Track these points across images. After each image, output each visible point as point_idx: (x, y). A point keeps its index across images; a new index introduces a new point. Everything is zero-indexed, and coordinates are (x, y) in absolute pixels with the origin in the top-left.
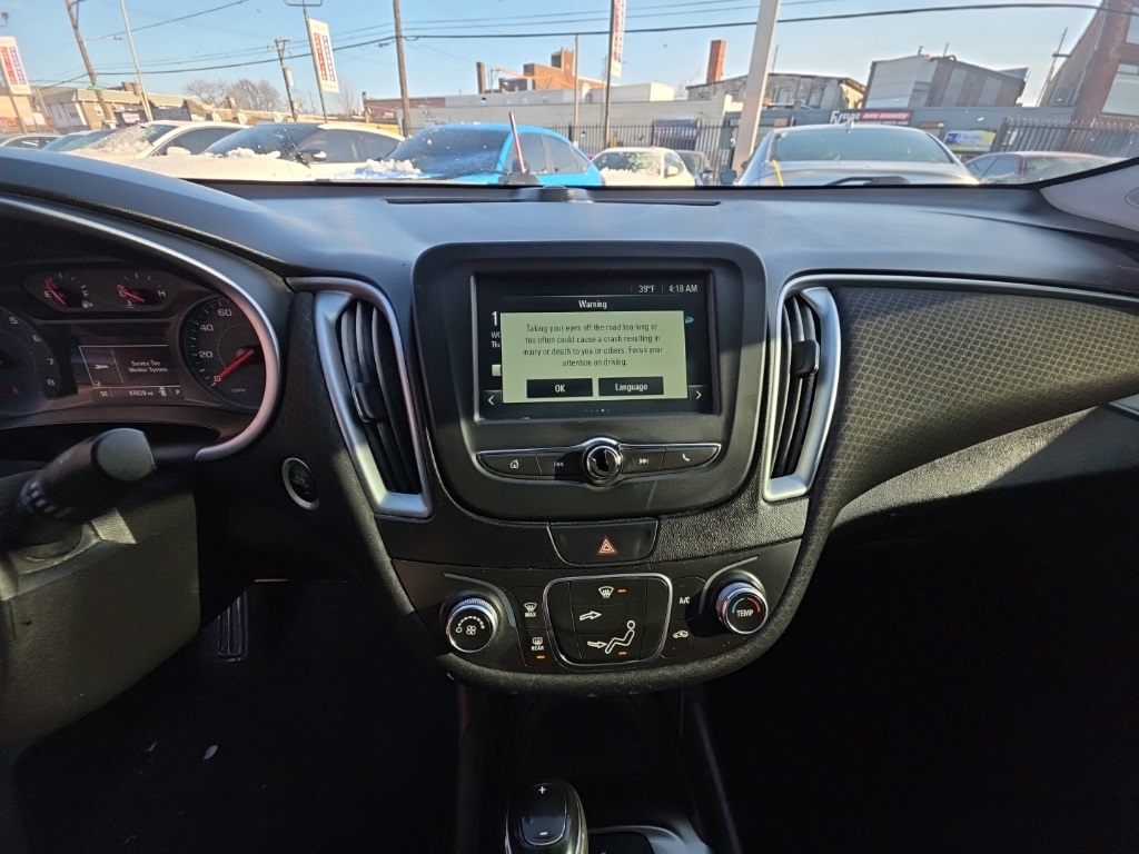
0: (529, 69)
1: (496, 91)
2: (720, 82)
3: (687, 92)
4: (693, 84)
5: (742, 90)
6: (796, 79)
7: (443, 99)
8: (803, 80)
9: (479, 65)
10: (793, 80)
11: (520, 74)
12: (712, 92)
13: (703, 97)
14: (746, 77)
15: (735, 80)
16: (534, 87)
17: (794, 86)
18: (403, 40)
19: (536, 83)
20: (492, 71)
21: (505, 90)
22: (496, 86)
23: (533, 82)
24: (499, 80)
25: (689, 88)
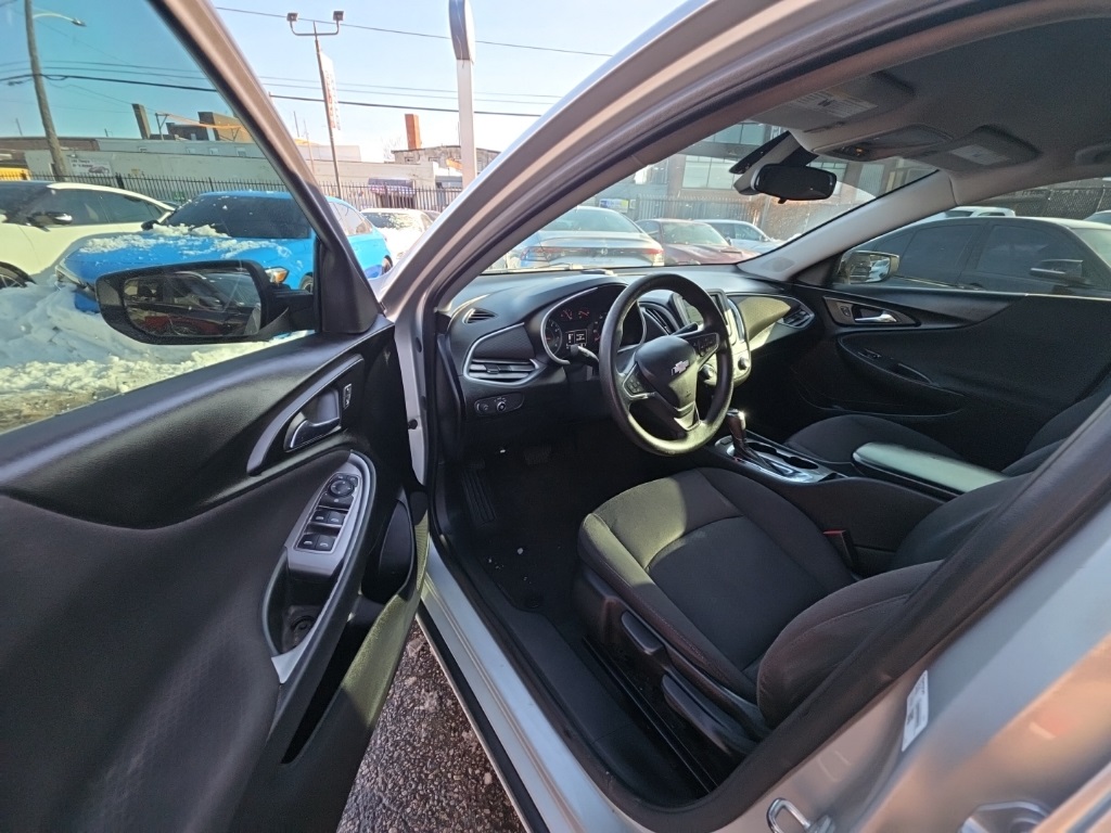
0: (206, 117)
1: (166, 137)
2: (422, 149)
3: (393, 155)
4: (398, 149)
5: (444, 158)
7: (92, 140)
9: (136, 107)
11: (196, 122)
12: (416, 157)
13: (408, 160)
15: (435, 149)
16: (217, 137)
18: (44, 79)
19: (220, 133)
20: (157, 115)
21: (177, 136)
22: (165, 131)
23: (215, 131)
24: (169, 125)
25: (394, 152)
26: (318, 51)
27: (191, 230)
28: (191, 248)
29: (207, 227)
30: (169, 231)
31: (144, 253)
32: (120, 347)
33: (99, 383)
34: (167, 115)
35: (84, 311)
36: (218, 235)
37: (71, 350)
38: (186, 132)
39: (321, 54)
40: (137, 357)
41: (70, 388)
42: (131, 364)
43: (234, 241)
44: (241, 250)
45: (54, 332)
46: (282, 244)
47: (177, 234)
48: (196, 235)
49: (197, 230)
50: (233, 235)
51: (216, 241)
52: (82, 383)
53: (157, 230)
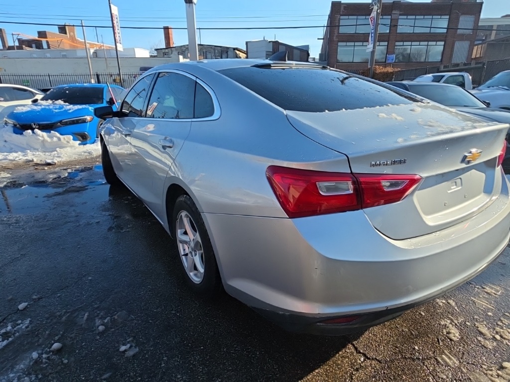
0: (42, 34)
1: (17, 48)
2: (173, 47)
3: (156, 52)
4: (159, 48)
5: (187, 52)
6: (213, 47)
8: (216, 48)
10: (211, 48)
11: (36, 37)
12: (170, 52)
13: (165, 54)
14: (187, 45)
15: (181, 46)
16: (49, 47)
17: (212, 50)
19: (50, 43)
20: (13, 35)
21: (24, 46)
22: (17, 44)
23: (47, 42)
24: (19, 40)
25: (156, 50)
26: (109, 3)
27: (53, 102)
28: (56, 109)
29: (60, 101)
30: (44, 103)
31: (38, 111)
32: (30, 147)
33: (25, 158)
34: (18, 34)
35: (17, 134)
36: (65, 104)
37: (12, 149)
38: (29, 43)
39: (111, 5)
40: (36, 151)
41: (16, 159)
42: (35, 153)
43: (72, 106)
44: (75, 109)
45: (5, 143)
46: (90, 106)
47: (47, 104)
48: (56, 104)
49: (56, 102)
50: (71, 103)
51: (64, 106)
52: (19, 158)
53: (39, 103)
